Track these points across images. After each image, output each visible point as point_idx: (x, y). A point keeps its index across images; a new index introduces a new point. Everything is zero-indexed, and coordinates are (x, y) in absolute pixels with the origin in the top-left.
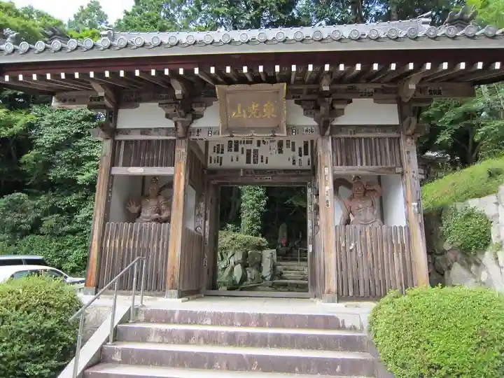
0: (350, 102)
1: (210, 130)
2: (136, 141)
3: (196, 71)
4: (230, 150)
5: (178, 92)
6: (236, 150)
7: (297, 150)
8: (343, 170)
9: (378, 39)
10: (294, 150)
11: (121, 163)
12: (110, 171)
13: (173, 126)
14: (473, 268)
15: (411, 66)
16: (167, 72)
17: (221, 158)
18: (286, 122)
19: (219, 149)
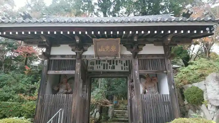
0: (145, 45)
1: (90, 56)
2: (59, 60)
3: (86, 33)
4: (97, 64)
5: (77, 41)
6: (99, 64)
7: (123, 64)
8: (143, 72)
9: (156, 22)
10: (122, 64)
11: (52, 69)
12: (47, 72)
13: (75, 54)
14: (197, 111)
15: (169, 32)
16: (74, 33)
17: (93, 67)
18: (120, 53)
19: (92, 63)
